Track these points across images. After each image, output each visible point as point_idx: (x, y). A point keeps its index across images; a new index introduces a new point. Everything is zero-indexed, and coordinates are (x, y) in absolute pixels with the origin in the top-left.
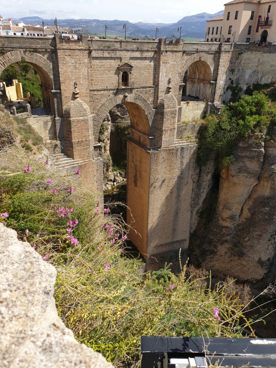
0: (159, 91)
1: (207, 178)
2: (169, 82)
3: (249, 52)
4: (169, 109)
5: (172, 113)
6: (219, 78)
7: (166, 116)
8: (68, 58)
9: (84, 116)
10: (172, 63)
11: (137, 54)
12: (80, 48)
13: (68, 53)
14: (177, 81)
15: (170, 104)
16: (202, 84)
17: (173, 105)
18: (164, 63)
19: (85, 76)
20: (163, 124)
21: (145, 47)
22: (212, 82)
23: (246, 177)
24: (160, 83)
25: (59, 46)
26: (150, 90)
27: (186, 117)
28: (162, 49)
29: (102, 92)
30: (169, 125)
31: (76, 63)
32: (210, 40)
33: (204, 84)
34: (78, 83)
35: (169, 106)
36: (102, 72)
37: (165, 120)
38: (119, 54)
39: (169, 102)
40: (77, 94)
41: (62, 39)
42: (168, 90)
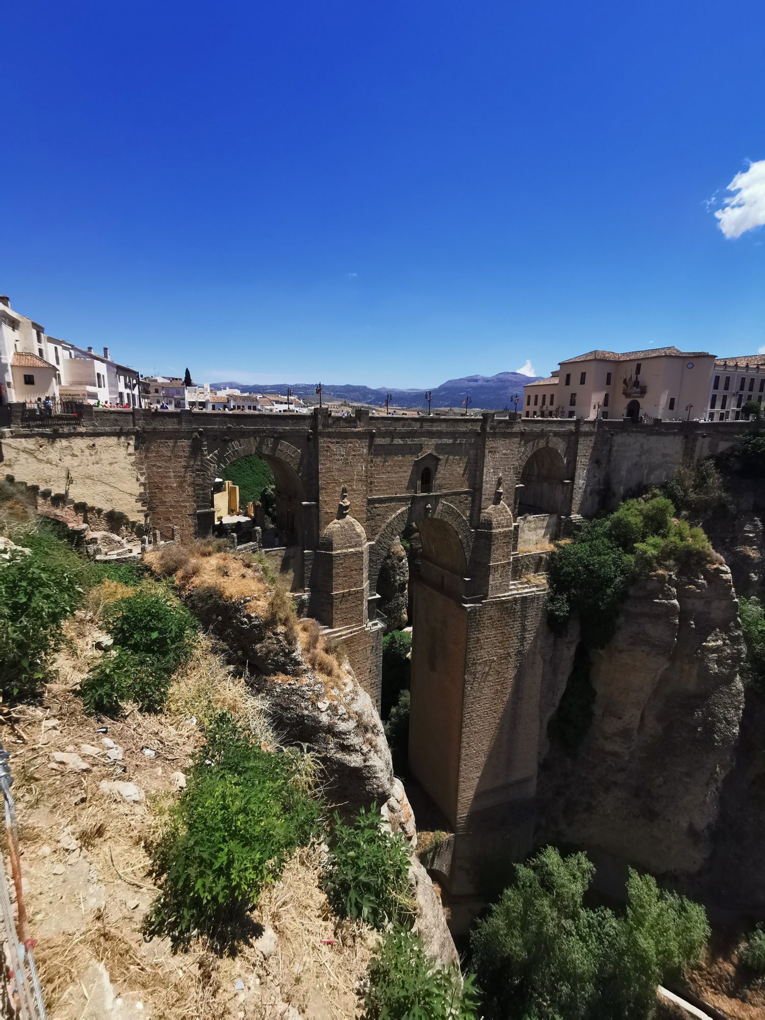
0: (483, 499)
2: (499, 483)
3: (625, 434)
4: (500, 530)
5: (505, 536)
6: (577, 474)
7: (494, 542)
8: (334, 447)
9: (356, 546)
10: (504, 452)
11: (448, 439)
12: (357, 430)
13: (336, 438)
14: (512, 482)
15: (502, 519)
17: (507, 523)
18: (490, 452)
19: (361, 476)
20: (489, 555)
21: (461, 427)
22: (566, 481)
23: (648, 654)
24: (484, 484)
25: (320, 427)
26: (466, 498)
27: (524, 541)
28: (488, 430)
29: (388, 503)
30: (501, 557)
31: (348, 454)
33: (551, 484)
34: (348, 488)
35: (500, 524)
36: (389, 469)
37: (493, 547)
38: (418, 439)
39: (499, 516)
40: (347, 508)
42: (498, 497)
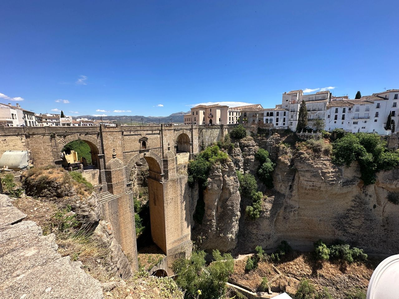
0: (164, 150)
1: (196, 193)
2: (169, 145)
3: (206, 129)
4: (170, 158)
5: (172, 160)
6: (194, 141)
7: (169, 162)
8: (109, 136)
9: (119, 167)
10: (169, 135)
11: (150, 132)
12: (117, 130)
13: (109, 133)
14: (173, 144)
16: (186, 144)
17: (172, 156)
18: (165, 135)
19: (120, 145)
20: (168, 166)
21: (154, 128)
22: (191, 143)
24: (164, 145)
25: (102, 130)
26: (159, 150)
27: (180, 162)
28: (163, 129)
29: (131, 153)
30: (171, 167)
31: (114, 138)
32: (186, 124)
33: (187, 144)
34: (115, 149)
36: (130, 142)
37: (168, 164)
38: (139, 132)
39: (170, 154)
40: (115, 155)
41: (106, 127)
42: (169, 149)
